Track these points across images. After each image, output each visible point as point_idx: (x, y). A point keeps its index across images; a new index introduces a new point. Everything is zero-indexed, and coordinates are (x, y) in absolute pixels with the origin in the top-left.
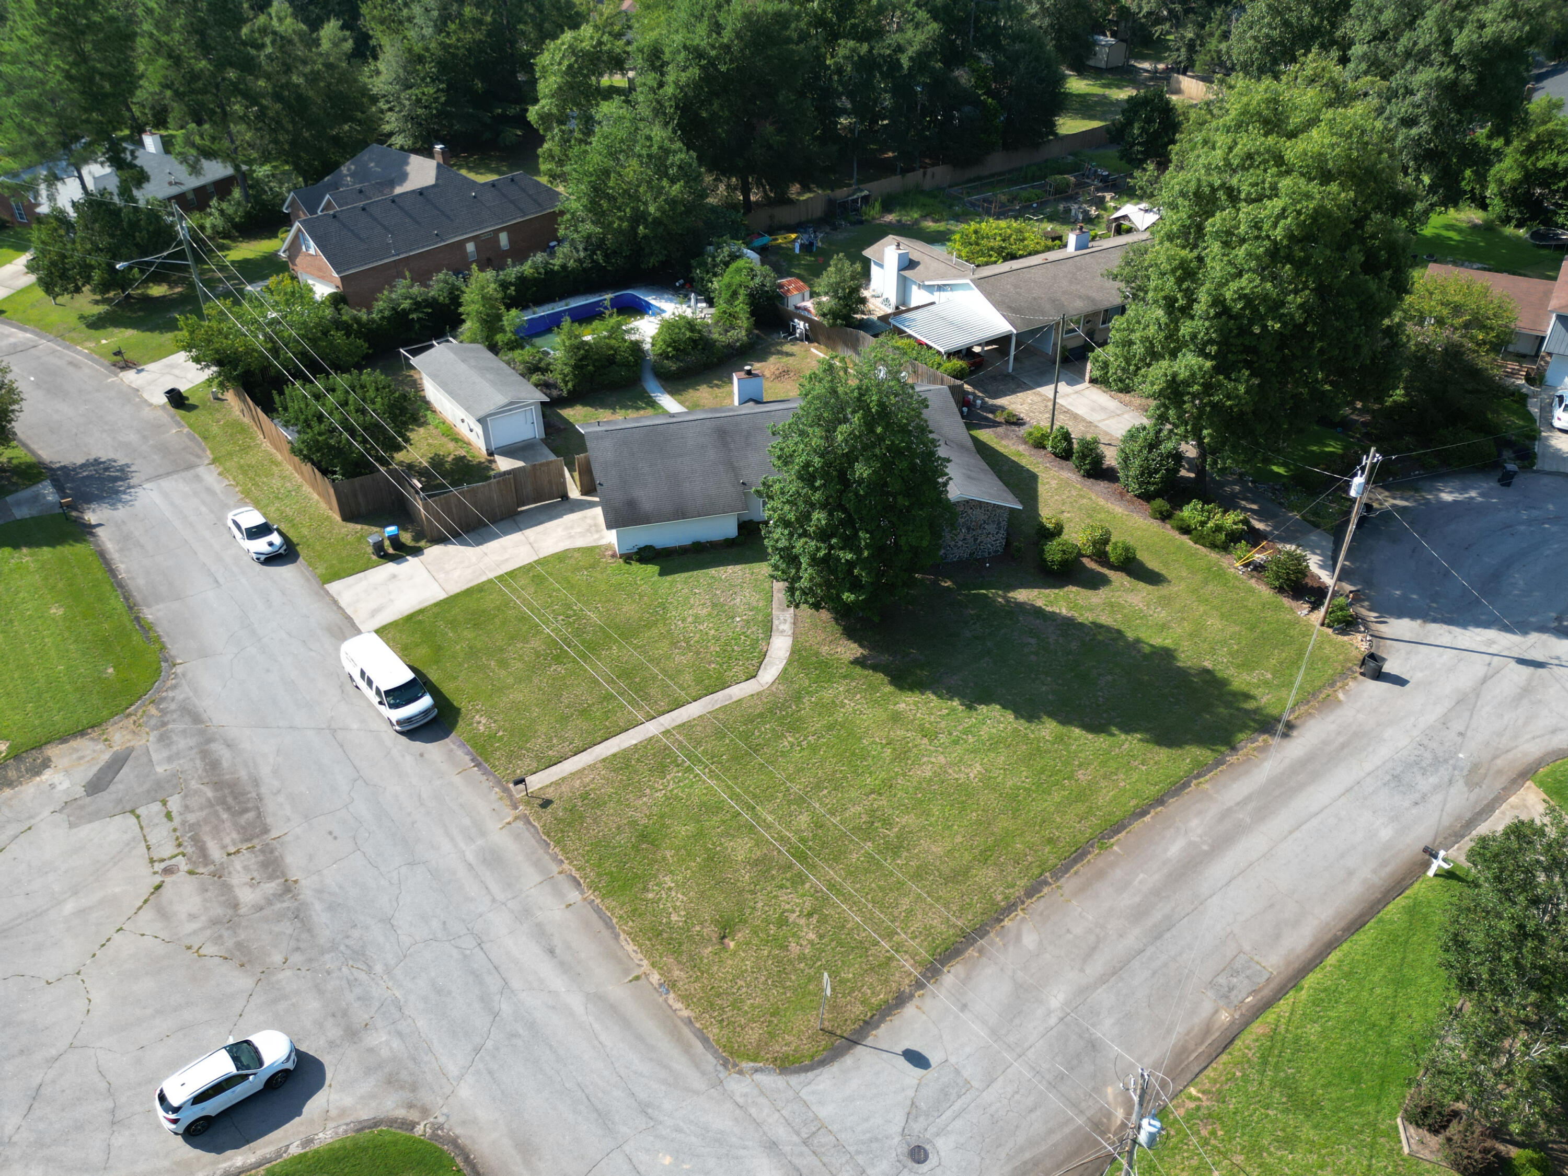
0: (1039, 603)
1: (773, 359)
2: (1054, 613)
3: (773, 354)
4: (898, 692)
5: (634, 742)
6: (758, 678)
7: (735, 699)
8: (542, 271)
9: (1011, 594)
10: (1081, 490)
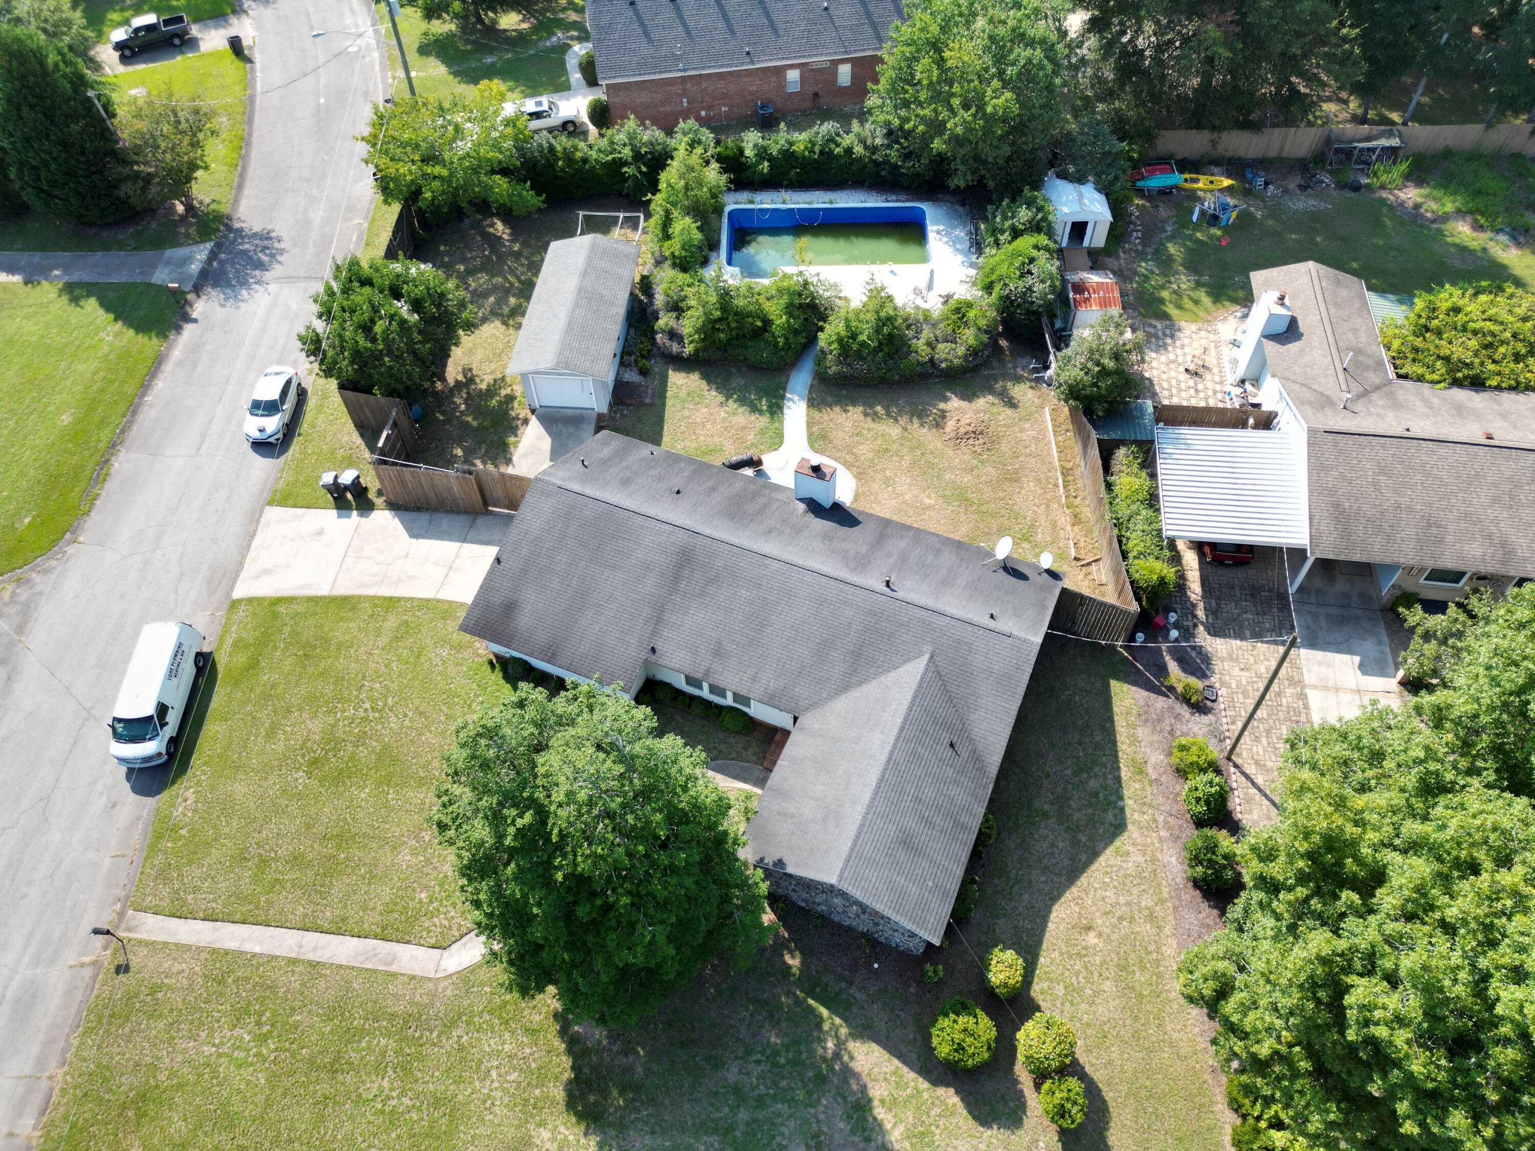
0: (876, 1092)
1: (984, 402)
2: (880, 1125)
3: (992, 392)
4: (562, 1107)
5: (257, 950)
6: (446, 953)
7: (393, 968)
8: (817, 149)
9: (855, 1047)
10: (1162, 901)
